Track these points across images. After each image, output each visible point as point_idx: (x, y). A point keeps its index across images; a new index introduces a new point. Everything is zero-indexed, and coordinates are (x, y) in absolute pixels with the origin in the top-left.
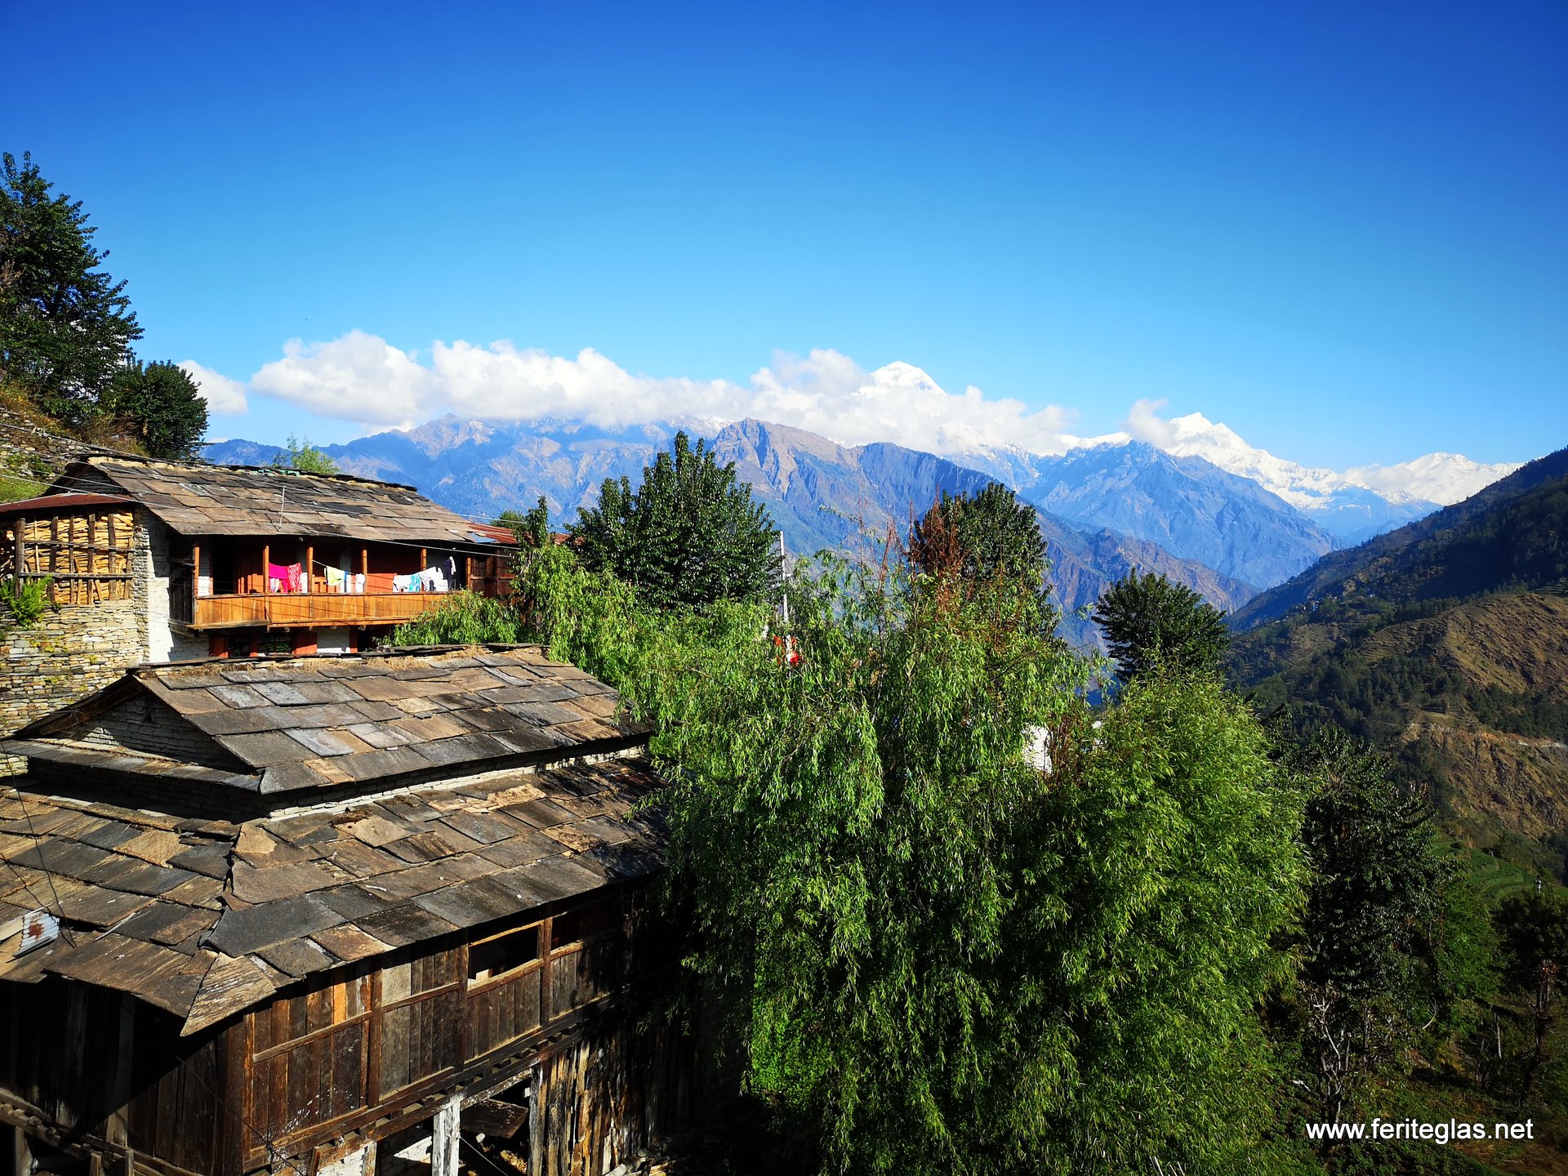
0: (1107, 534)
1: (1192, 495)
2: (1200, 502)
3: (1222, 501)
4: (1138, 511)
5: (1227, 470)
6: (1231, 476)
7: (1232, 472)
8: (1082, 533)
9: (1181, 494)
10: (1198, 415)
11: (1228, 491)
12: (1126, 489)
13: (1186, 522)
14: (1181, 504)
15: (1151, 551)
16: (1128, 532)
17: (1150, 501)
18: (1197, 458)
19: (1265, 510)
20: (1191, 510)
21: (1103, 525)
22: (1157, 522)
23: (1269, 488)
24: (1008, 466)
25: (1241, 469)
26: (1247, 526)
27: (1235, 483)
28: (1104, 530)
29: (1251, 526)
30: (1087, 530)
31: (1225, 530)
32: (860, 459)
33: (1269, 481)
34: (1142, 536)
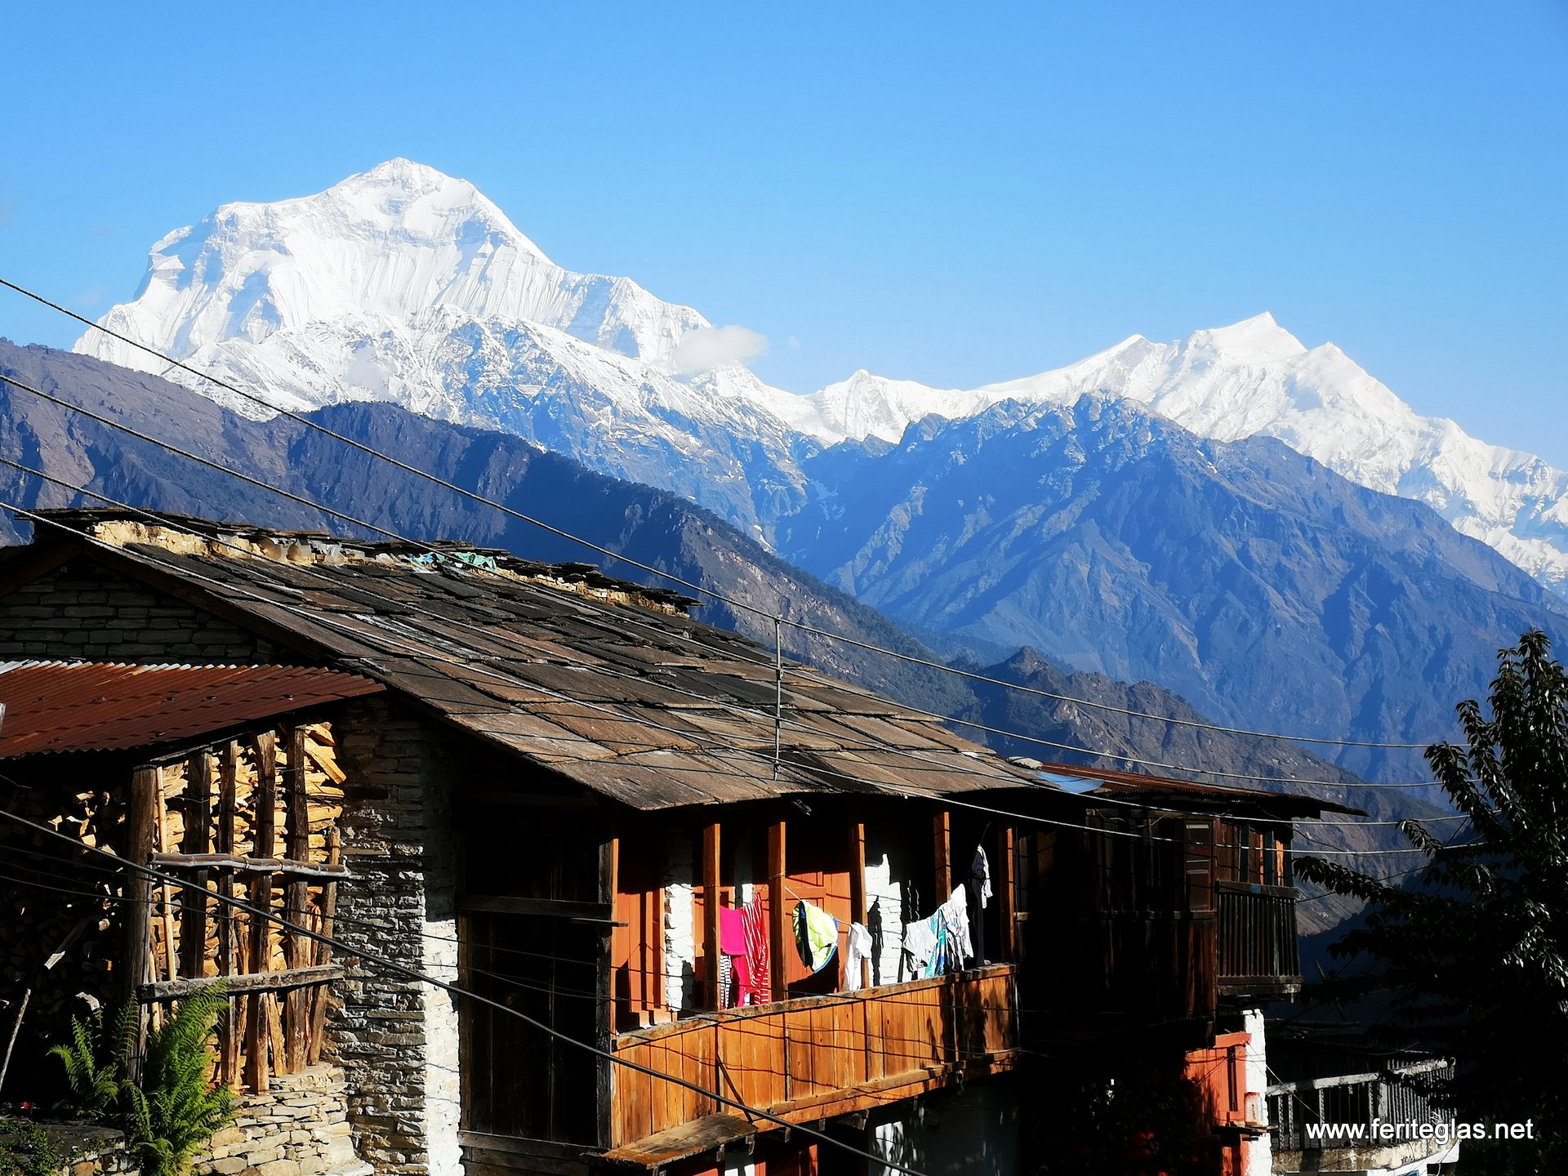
0: (1028, 667)
1: (1258, 549)
2: (1280, 569)
3: (1340, 566)
4: (1110, 599)
5: (1350, 476)
6: (1365, 494)
7: (1366, 484)
8: (958, 663)
9: (1229, 547)
10: (1267, 319)
11: (1357, 540)
12: (1073, 535)
13: (1244, 627)
14: (1228, 575)
15: (1155, 714)
16: (1085, 659)
17: (1139, 568)
18: (1270, 443)
19: (1461, 588)
20: (1255, 596)
21: (1018, 640)
22: (1163, 629)
23: (1469, 527)
24: (734, 472)
25: (1388, 475)
26: (1412, 637)
27: (1375, 515)
28: (1019, 655)
29: (1424, 638)
30: (973, 656)
31: (1354, 651)
32: (296, 452)
33: (1467, 508)
34: (1124, 671)
